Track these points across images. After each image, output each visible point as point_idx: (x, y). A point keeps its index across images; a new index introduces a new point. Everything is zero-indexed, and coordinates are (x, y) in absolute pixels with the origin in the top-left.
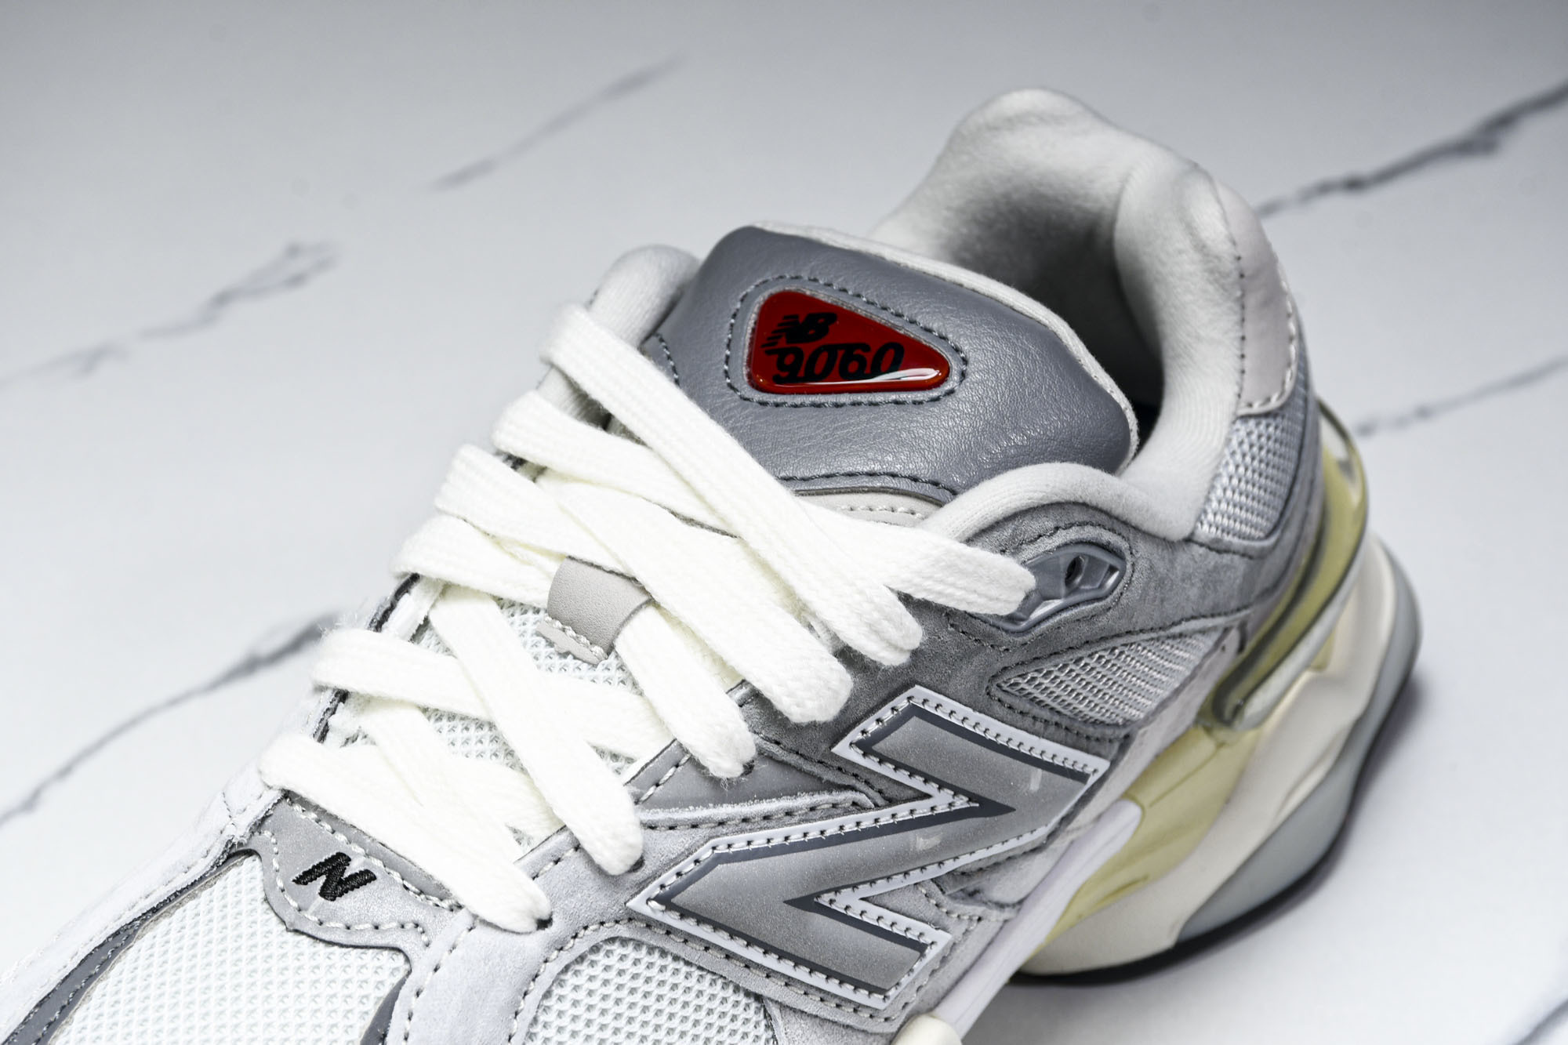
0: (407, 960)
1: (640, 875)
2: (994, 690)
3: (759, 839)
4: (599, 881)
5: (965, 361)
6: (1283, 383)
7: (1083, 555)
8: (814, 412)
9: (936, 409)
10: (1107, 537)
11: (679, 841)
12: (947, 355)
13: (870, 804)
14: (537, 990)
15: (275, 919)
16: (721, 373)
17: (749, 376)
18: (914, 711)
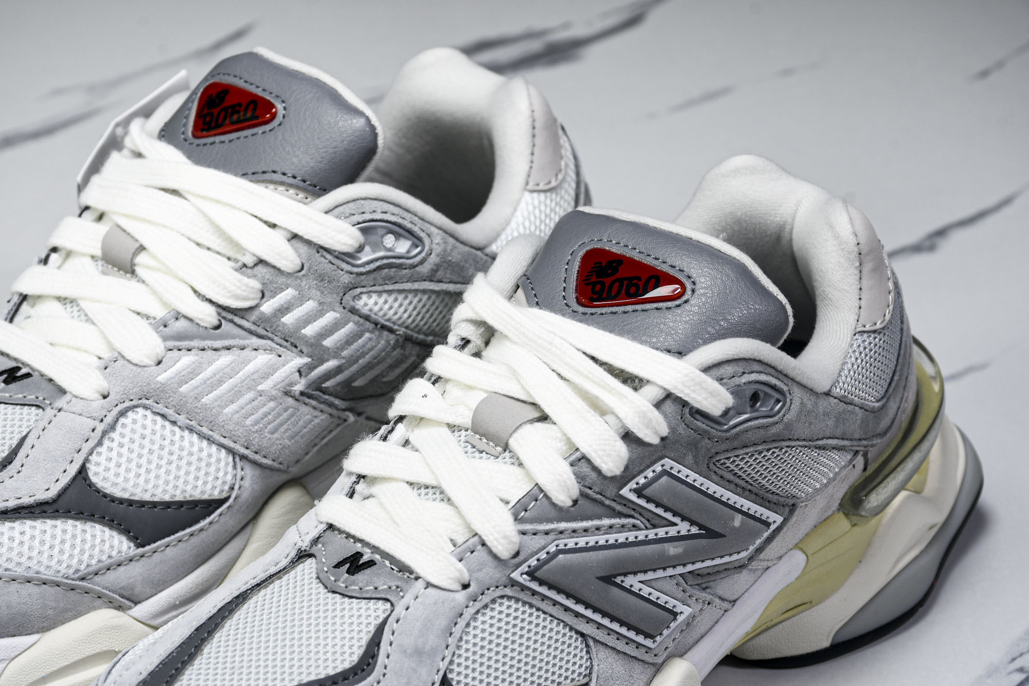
0: (392, 605)
1: (517, 560)
2: (711, 465)
3: (582, 542)
4: (495, 563)
5: (694, 283)
6: (885, 315)
7: (760, 390)
8: (612, 317)
9: (679, 311)
10: (774, 381)
11: (539, 541)
12: (684, 280)
13: (643, 526)
14: (462, 623)
15: (322, 587)
16: (561, 298)
17: (577, 298)
18: (665, 473)
